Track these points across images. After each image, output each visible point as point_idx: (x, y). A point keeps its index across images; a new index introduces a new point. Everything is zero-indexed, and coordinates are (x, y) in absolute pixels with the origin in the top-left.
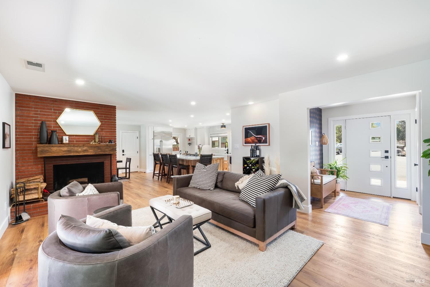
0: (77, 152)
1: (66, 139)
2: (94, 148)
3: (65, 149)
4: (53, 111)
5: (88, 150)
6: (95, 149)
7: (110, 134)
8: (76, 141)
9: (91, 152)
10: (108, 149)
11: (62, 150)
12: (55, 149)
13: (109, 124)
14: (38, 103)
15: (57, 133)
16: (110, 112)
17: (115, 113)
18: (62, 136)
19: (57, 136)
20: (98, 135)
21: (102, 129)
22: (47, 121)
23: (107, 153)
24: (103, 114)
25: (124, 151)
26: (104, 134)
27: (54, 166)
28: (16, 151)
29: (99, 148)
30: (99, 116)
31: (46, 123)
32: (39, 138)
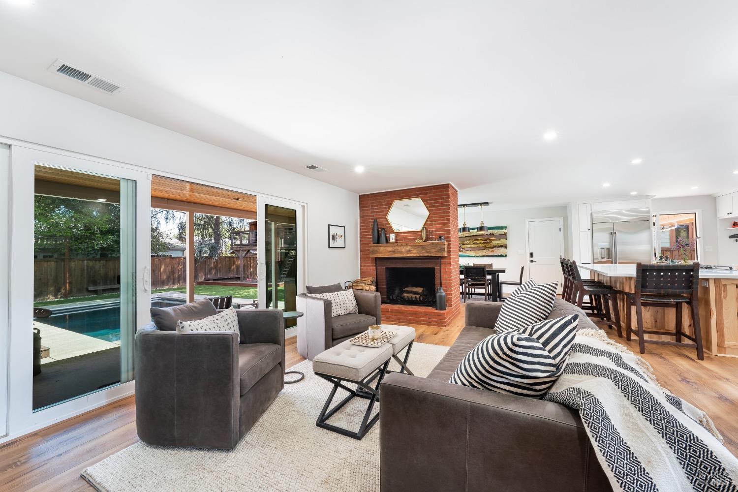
0: (401, 252)
1: (392, 238)
2: (418, 248)
3: (390, 249)
5: (411, 250)
6: (420, 249)
7: (441, 227)
8: (405, 239)
9: (414, 254)
10: (435, 248)
11: (387, 251)
12: (382, 249)
13: (440, 213)
14: (374, 200)
15: (386, 231)
16: (442, 195)
17: (448, 194)
18: (389, 233)
19: (386, 234)
20: (425, 230)
21: (431, 221)
22: (378, 218)
23: (434, 255)
24: (432, 200)
25: (534, 255)
26: (433, 228)
27: (387, 268)
28: (361, 251)
29: (423, 248)
30: (428, 204)
31: (377, 221)
32: (373, 238)
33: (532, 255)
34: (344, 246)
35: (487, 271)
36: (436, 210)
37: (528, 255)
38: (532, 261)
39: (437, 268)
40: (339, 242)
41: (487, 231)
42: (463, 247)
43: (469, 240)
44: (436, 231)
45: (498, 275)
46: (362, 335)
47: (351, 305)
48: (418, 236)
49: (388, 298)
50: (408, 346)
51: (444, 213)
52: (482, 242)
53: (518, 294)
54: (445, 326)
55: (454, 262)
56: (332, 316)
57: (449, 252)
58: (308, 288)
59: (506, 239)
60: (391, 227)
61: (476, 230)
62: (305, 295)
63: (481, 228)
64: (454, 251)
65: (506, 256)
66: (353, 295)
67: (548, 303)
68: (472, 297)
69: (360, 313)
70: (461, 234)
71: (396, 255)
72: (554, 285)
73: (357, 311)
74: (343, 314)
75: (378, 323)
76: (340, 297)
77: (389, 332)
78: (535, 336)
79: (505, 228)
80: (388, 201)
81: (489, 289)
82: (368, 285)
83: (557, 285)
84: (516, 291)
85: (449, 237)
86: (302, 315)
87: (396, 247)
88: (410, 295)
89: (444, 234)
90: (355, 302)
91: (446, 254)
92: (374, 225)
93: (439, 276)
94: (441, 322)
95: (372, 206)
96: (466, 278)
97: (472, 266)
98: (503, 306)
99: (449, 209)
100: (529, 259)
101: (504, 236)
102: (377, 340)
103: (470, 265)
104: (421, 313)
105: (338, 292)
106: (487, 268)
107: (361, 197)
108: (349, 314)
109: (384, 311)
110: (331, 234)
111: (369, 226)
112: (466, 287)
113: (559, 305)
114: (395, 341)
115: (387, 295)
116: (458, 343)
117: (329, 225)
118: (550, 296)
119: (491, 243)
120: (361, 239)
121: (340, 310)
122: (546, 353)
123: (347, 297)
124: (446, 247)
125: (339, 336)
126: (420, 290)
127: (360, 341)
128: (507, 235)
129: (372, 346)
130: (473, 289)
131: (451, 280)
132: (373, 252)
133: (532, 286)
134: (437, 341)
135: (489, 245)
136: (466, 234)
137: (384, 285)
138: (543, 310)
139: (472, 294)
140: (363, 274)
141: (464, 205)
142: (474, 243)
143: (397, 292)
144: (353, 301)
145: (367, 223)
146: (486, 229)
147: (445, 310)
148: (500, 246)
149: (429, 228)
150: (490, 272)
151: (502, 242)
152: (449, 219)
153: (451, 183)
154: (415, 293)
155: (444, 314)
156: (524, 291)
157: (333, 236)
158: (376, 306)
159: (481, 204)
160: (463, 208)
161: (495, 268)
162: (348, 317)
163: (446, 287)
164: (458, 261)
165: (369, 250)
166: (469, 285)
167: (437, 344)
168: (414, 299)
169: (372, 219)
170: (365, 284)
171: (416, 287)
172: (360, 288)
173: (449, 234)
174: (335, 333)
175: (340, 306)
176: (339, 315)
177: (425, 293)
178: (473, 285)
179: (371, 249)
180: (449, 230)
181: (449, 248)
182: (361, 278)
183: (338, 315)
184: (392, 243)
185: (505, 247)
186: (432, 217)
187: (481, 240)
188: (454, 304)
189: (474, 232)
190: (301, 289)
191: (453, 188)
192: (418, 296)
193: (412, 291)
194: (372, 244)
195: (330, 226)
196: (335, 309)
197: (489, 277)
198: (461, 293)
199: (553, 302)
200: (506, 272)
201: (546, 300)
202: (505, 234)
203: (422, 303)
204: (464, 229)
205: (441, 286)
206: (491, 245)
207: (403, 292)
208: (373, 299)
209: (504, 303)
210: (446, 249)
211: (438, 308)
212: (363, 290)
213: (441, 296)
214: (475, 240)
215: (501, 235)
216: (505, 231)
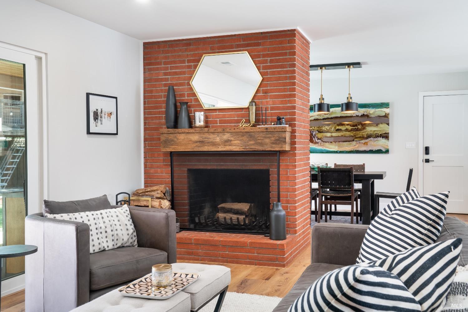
0: (214, 144)
1: (199, 118)
2: (243, 136)
3: (195, 137)
4: (187, 64)
5: (231, 141)
6: (245, 138)
7: (282, 102)
8: (221, 122)
9: (236, 146)
10: (269, 137)
11: (191, 141)
12: (182, 137)
13: (279, 79)
14: (168, 53)
15: (188, 107)
16: (283, 49)
17: (294, 47)
18: (195, 111)
19: (188, 113)
20: (254, 107)
21: (266, 92)
22: (177, 85)
23: (268, 148)
24: (268, 55)
25: (431, 151)
26: (268, 103)
27: (189, 171)
28: (145, 140)
29: (251, 136)
30: (260, 62)
31: (174, 89)
32: (167, 118)
33: (427, 151)
34: (116, 132)
35: (354, 174)
36: (273, 73)
37: (422, 151)
38: (427, 161)
39: (273, 170)
40: (107, 125)
41: (357, 110)
42: (320, 135)
43: (328, 125)
44: (272, 109)
45: (373, 182)
46: (141, 281)
47: (125, 232)
48: (243, 116)
49: (192, 221)
50: (217, 298)
51: (286, 78)
52: (350, 128)
53: (391, 210)
54: (284, 266)
55: (301, 160)
56: (91, 251)
57: (293, 143)
58: (47, 203)
59: (388, 124)
60: (197, 100)
61: (340, 108)
62: (42, 216)
63: (348, 106)
64: (301, 143)
65: (387, 152)
66: (130, 216)
67: (434, 224)
68: (330, 218)
69: (140, 245)
70: (316, 114)
71: (206, 148)
72: (443, 197)
73: (136, 243)
74: (110, 248)
75: (170, 260)
76: (106, 219)
77: (187, 275)
78: (396, 271)
79: (385, 105)
80: (194, 55)
81: (357, 206)
82: (157, 198)
83: (447, 196)
84: (389, 206)
85: (294, 119)
86: (36, 251)
87: (206, 135)
88: (228, 216)
89: (286, 114)
90: (133, 226)
91: (287, 148)
92: (168, 97)
93: (276, 184)
94: (277, 259)
95: (165, 63)
96: (322, 187)
97: (333, 167)
98: (368, 231)
99: (294, 72)
100: (422, 156)
101: (385, 119)
102: (165, 287)
103: (329, 166)
104: (245, 244)
105: (102, 211)
106: (357, 171)
107: (147, 45)
108: (122, 247)
109: (181, 243)
110: (92, 109)
111: (160, 97)
112: (321, 203)
113: (453, 228)
114: (194, 289)
115: (191, 217)
116: (296, 289)
117: (88, 95)
118: (437, 213)
119: (365, 131)
120: (145, 118)
121: (105, 240)
122: (408, 294)
123: (117, 219)
124: (288, 136)
125: (102, 286)
126: (245, 207)
127: (137, 290)
128: (390, 117)
129: (157, 297)
130: (333, 206)
131: (295, 190)
132: (167, 142)
133: (413, 198)
134: (269, 290)
135: (360, 134)
136: (323, 114)
137: (184, 198)
138: (426, 235)
139: (331, 214)
140: (149, 180)
141: (321, 66)
142: (338, 130)
143: (207, 210)
144: (128, 225)
145: (157, 91)
146: (354, 107)
147: (285, 239)
148: (377, 136)
149: (262, 103)
150: (360, 178)
151: (382, 128)
152: (294, 90)
153: (299, 29)
154: (237, 212)
155: (283, 245)
156: (399, 205)
157: (96, 114)
158: (168, 234)
159: (349, 65)
160: (319, 71)
161: (369, 170)
162: (118, 253)
163: (288, 202)
164: (308, 159)
165: (159, 139)
166: (326, 199)
167: (268, 295)
168: (235, 222)
169: (165, 85)
170: (152, 197)
171: (240, 202)
172: (143, 203)
173: (294, 113)
174: (95, 279)
175: (106, 234)
176: (104, 250)
177: (254, 212)
178: (332, 198)
179: (163, 138)
180: (294, 108)
181: (293, 137)
182: (145, 187)
183: (102, 249)
184: (200, 127)
185: (386, 136)
186: (266, 85)
187: (348, 125)
188: (300, 229)
189: (337, 112)
190: (35, 206)
191: (303, 37)
192: (242, 217)
193: (231, 209)
194: (165, 130)
195: (91, 96)
196: (96, 239)
197: (358, 186)
198: (312, 213)
199: (442, 223)
200: (385, 179)
201: (431, 219)
202: (386, 116)
203: (249, 229)
204: (321, 107)
205: (279, 201)
206: (364, 133)
207: (217, 210)
208: (163, 222)
209: (371, 226)
210: (288, 139)
211: (273, 238)
212: (148, 206)
213: (278, 217)
214: (338, 125)
215: (379, 116)
216: (386, 110)
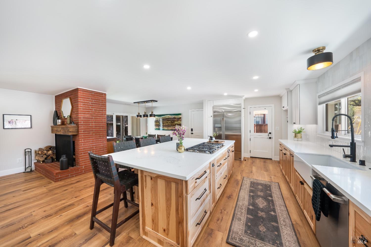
16: (76, 95)
21: (74, 112)
24: (74, 98)
29: (64, 129)
30: (73, 101)
33: (192, 130)
36: (75, 105)
37: (190, 130)
38: (192, 133)
44: (75, 118)
51: (77, 107)
52: (170, 122)
54: (55, 182)
59: (181, 121)
79: (180, 114)
95: (58, 103)
107: (56, 97)
149: (73, 116)
153: (78, 87)
184: (59, 125)
185: (180, 125)
189: (167, 117)
202: (180, 118)
206: (174, 124)
210: (73, 130)
214: (167, 121)
215: (178, 118)
216: (180, 116)
